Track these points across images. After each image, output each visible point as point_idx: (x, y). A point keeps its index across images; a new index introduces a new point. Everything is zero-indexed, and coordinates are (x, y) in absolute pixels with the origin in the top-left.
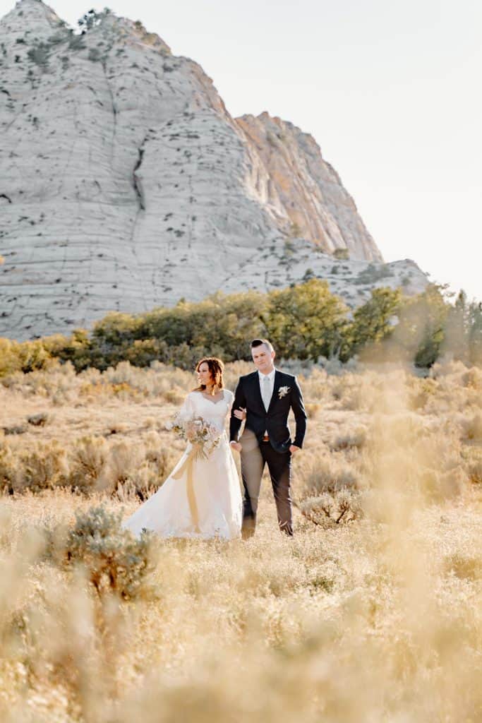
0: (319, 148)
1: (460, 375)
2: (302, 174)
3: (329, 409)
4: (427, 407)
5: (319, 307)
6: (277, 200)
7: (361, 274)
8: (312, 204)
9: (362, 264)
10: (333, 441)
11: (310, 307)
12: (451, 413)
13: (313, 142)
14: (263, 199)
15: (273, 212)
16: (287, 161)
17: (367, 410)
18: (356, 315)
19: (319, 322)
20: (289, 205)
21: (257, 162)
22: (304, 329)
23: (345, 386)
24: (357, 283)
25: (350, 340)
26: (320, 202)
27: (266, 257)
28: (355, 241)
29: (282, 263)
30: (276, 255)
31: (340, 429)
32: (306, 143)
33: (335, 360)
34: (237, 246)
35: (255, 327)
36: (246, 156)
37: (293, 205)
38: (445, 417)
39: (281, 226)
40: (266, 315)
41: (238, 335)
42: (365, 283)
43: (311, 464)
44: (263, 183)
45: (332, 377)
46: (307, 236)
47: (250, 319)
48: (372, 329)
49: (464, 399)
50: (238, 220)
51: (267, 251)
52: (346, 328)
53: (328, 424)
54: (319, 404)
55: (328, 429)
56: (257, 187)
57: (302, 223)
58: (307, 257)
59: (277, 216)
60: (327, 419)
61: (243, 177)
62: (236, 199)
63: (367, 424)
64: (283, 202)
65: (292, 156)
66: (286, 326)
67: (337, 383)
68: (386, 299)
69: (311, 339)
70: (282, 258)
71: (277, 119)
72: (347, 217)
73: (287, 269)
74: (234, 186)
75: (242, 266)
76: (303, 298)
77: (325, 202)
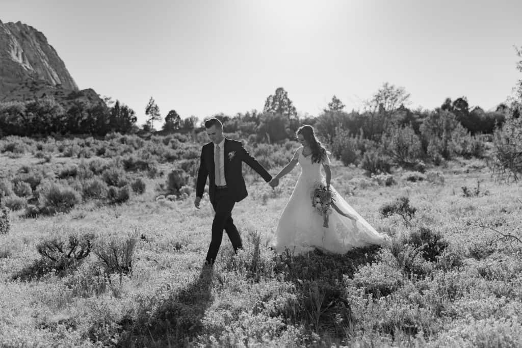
0: (46, 38)
1: (119, 139)
2: (39, 50)
3: (57, 157)
4: (106, 154)
5: (50, 109)
6: (27, 61)
7: (69, 95)
8: (44, 64)
9: (69, 90)
10: (60, 173)
11: (45, 109)
12: (118, 157)
13: (43, 35)
14: (20, 61)
15: (26, 67)
16: (31, 44)
17: (77, 156)
18: (68, 113)
19: (50, 116)
20: (33, 64)
21: (16, 44)
22: (43, 120)
23: (64, 146)
24: (68, 99)
25: (66, 124)
26: (48, 63)
27: (23, 88)
28: (65, 80)
29: (31, 90)
30: (28, 87)
31: (63, 167)
32: (40, 37)
33: (58, 134)
34: (9, 82)
35: (19, 119)
36: (11, 41)
37: (35, 64)
38: (114, 159)
39: (30, 73)
40: (24, 113)
41: (10, 122)
42: (71, 99)
43: (49, 188)
44: (20, 53)
45: (58, 142)
46: (43, 78)
47: (15, 115)
48: (76, 119)
49: (123, 150)
50: (9, 71)
51: (24, 85)
52: (63, 118)
53: (57, 165)
54: (52, 155)
55: (57, 167)
56: (17, 55)
57: (39, 72)
58: (43, 87)
59: (27, 69)
60: (56, 162)
61: (10, 51)
62: (6, 61)
63: (77, 164)
64: (31, 63)
65: (33, 42)
66: (34, 118)
67: (61, 144)
68: (82, 105)
69: (47, 124)
70: (31, 88)
71: (25, 25)
72: (61, 70)
73: (34, 93)
74: (6, 55)
75: (11, 91)
76: (41, 105)
77: (50, 63)
